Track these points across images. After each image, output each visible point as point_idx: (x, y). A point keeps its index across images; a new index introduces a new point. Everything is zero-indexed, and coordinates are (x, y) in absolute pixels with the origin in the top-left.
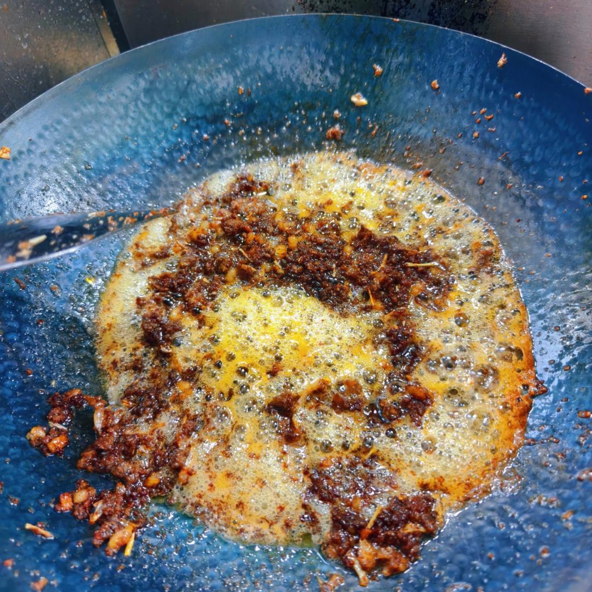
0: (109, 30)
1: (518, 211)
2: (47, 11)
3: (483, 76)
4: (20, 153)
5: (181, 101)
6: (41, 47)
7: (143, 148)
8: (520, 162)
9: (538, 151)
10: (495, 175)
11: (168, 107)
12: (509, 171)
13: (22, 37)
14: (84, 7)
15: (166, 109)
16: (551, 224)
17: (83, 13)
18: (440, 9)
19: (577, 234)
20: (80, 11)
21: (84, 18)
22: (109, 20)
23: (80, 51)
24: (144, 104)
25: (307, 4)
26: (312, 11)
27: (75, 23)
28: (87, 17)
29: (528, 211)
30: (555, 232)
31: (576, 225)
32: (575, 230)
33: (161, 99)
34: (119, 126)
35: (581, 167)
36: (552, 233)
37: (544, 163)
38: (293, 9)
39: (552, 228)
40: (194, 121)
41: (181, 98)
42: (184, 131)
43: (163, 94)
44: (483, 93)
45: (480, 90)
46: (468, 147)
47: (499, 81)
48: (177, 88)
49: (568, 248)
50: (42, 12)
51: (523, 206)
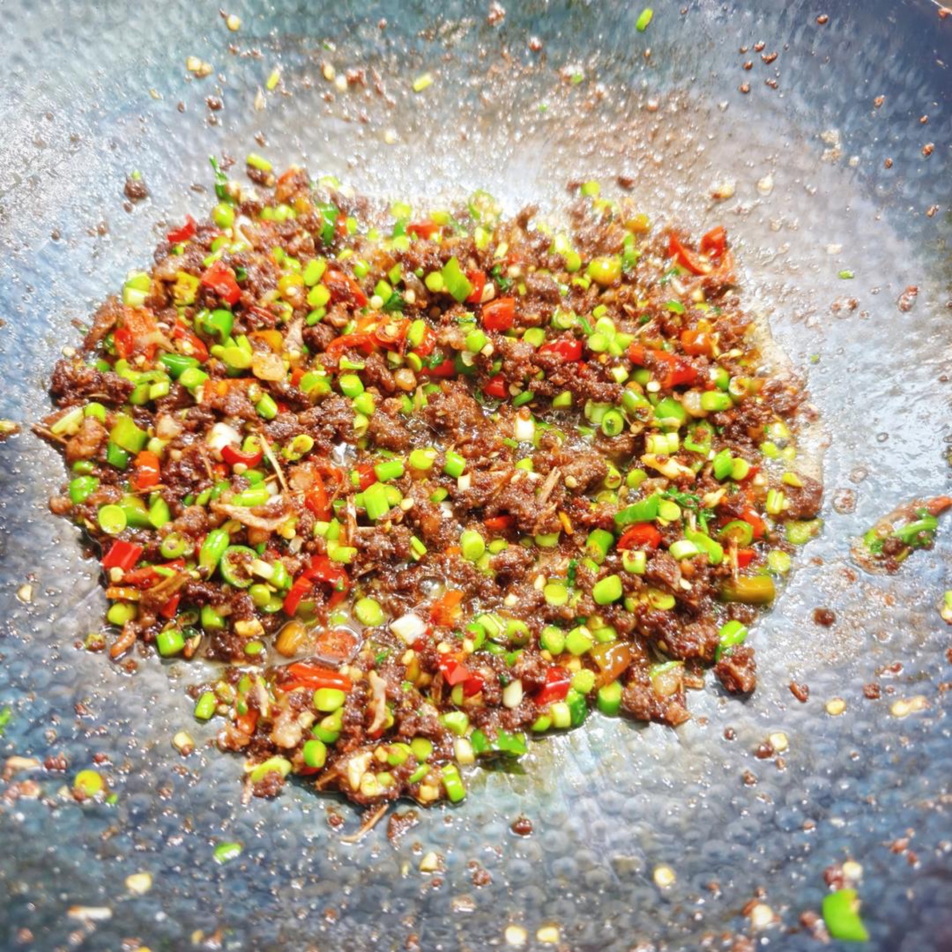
19: (915, 254)
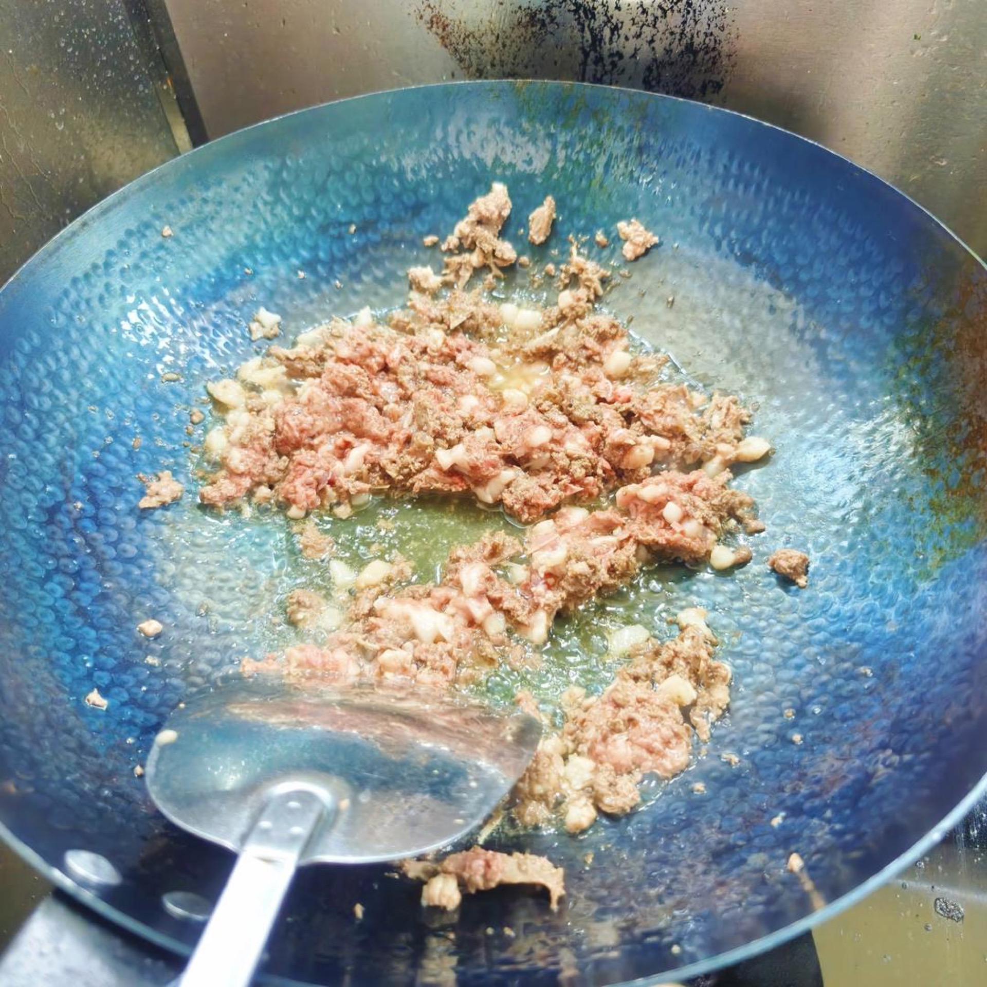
0: (176, 107)
1: (795, 348)
2: (91, 76)
3: (741, 166)
4: (95, 267)
5: (318, 200)
6: (82, 129)
7: (263, 265)
8: (795, 279)
9: (817, 265)
10: (761, 300)
11: (299, 208)
12: (779, 293)
13: (57, 114)
14: (142, 73)
15: (296, 211)
16: (837, 362)
17: (140, 81)
18: (659, 75)
20: (136, 78)
21: (141, 88)
22: (176, 92)
23: (134, 136)
24: (266, 203)
25: (473, 69)
26: (480, 77)
27: (128, 95)
28: (145, 87)
29: (807, 346)
30: (845, 373)
31: (871, 361)
32: (869, 368)
33: (290, 196)
34: (231, 233)
35: (874, 283)
36: (840, 375)
37: (825, 280)
38: (453, 75)
39: (839, 367)
40: (334, 227)
41: (317, 195)
42: (321, 243)
43: (293, 190)
44: (741, 187)
45: (736, 185)
46: (724, 262)
47: (763, 171)
48: (313, 182)
49: (862, 393)
50: (85, 77)
51: (801, 340)
